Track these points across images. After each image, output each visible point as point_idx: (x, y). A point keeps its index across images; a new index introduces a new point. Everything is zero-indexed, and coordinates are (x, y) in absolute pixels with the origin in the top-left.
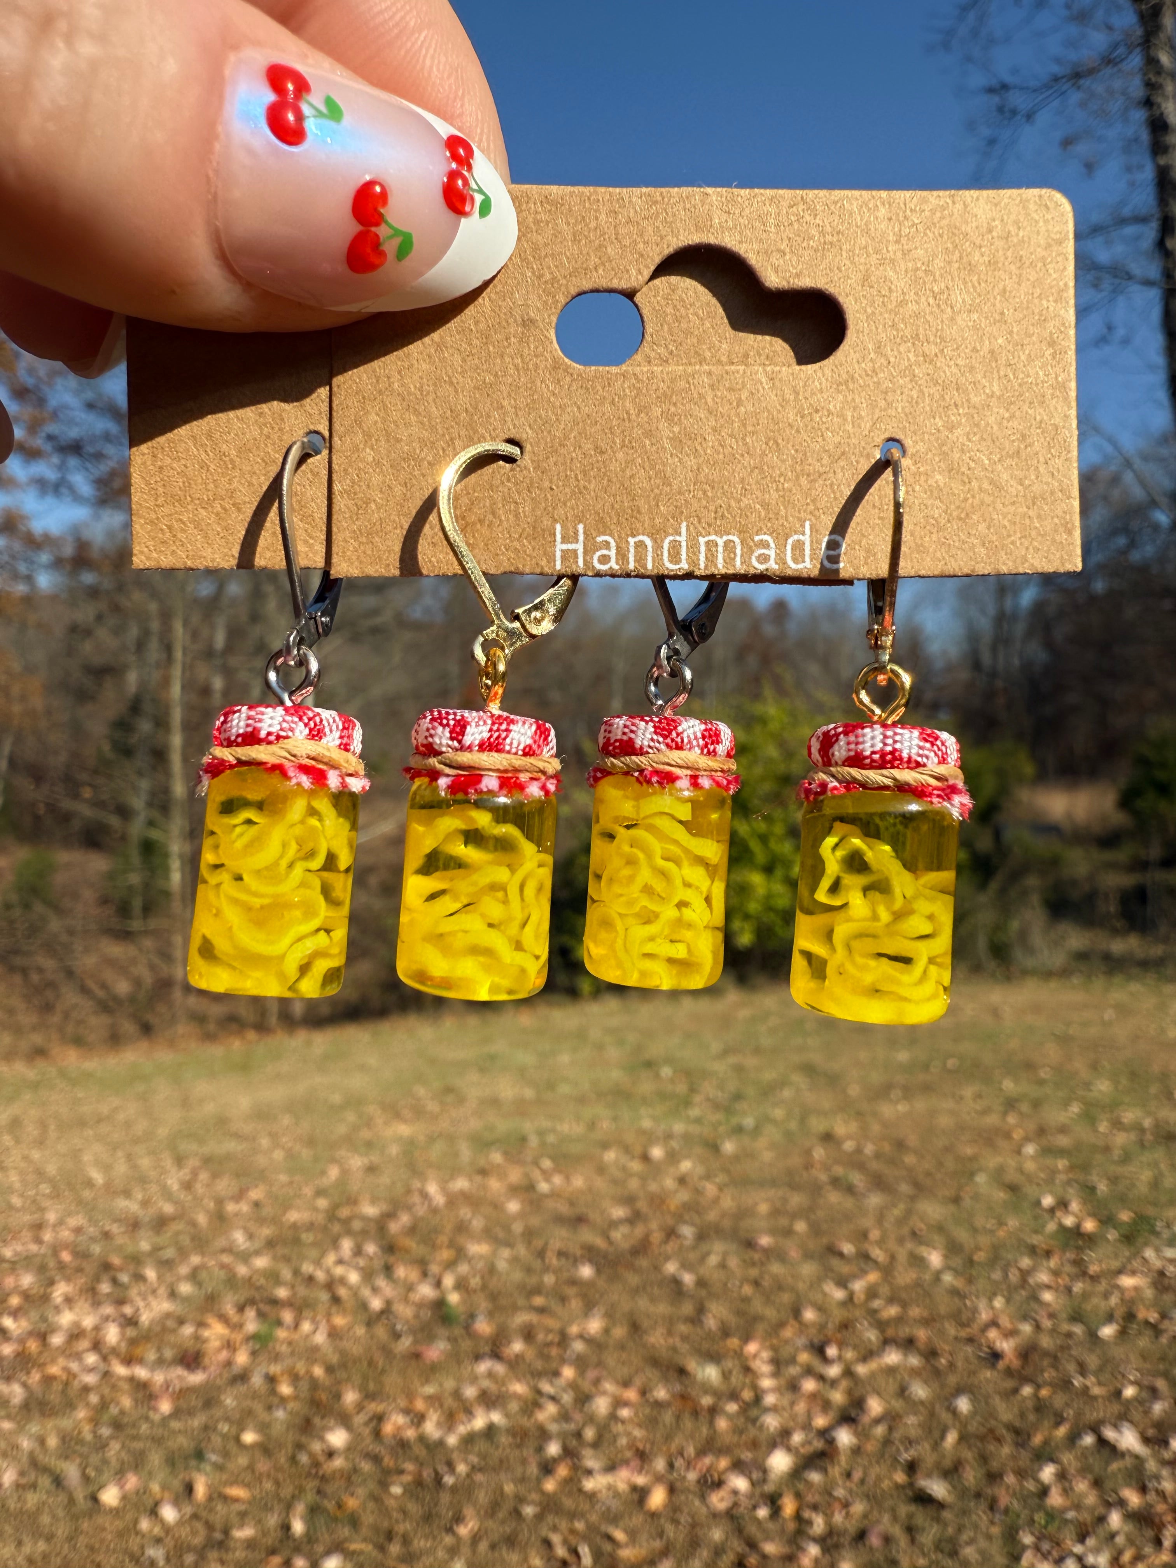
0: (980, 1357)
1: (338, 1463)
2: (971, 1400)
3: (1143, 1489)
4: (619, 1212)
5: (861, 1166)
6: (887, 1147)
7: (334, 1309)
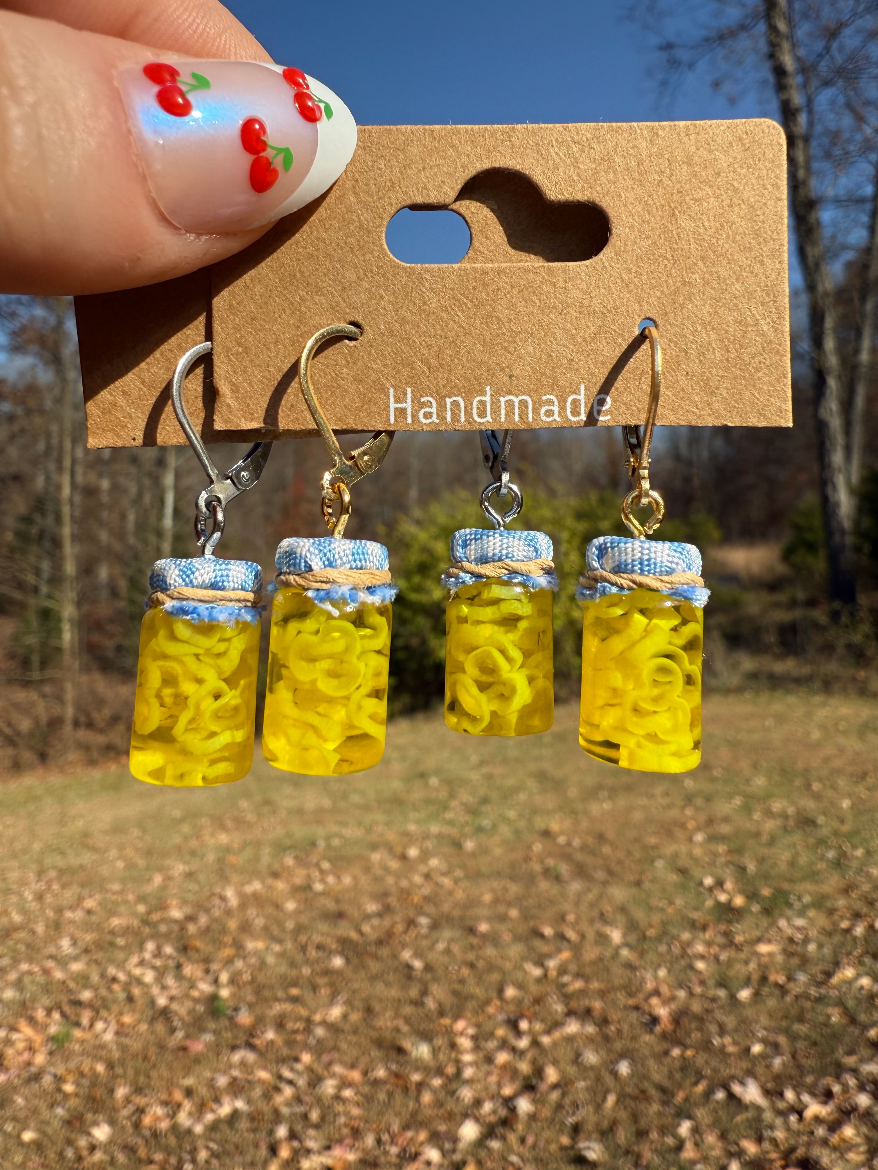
0: (642, 1022)
1: (98, 1156)
2: (630, 1064)
3: (759, 1140)
4: (372, 907)
5: (567, 857)
6: (590, 840)
7: (127, 1008)
